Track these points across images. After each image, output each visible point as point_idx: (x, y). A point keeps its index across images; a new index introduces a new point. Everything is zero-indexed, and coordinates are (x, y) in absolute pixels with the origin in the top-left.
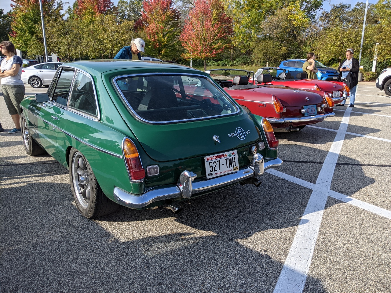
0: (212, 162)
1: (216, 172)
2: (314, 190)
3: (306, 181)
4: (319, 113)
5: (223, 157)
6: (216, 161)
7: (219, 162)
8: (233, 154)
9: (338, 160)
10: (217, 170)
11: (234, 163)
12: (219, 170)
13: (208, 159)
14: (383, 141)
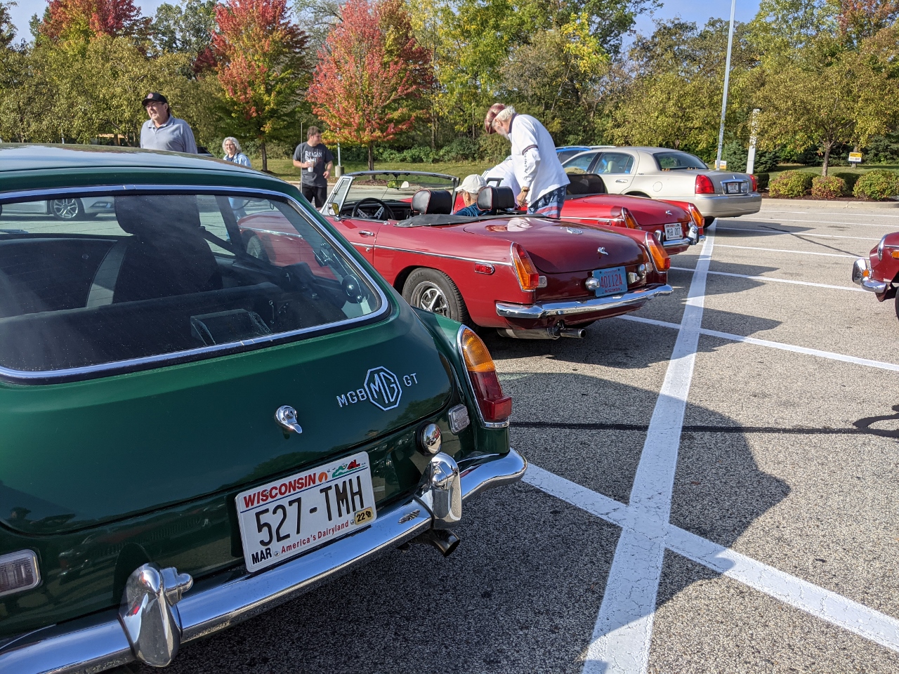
0: (267, 511)
1: (285, 543)
2: (625, 528)
3: (603, 496)
4: (632, 288)
5: (312, 485)
6: (285, 502)
7: (296, 504)
8: (353, 465)
9: (687, 417)
10: (288, 536)
11: (357, 498)
12: (298, 532)
13: (249, 501)
14: (793, 354)
